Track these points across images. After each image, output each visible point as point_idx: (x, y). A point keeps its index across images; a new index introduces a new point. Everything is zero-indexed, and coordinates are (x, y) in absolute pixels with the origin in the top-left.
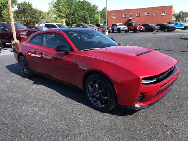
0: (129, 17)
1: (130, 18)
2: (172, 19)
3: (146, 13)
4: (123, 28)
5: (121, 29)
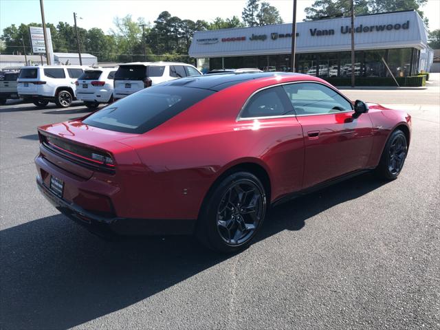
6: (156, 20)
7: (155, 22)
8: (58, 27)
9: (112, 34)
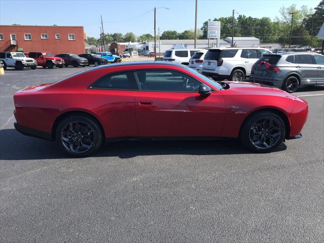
0: (10, 41)
1: (13, 43)
2: (86, 48)
3: (43, 35)
4: (28, 61)
5: (24, 62)
6: (316, 7)
7: (315, 9)
8: (238, 19)
9: (276, 21)
